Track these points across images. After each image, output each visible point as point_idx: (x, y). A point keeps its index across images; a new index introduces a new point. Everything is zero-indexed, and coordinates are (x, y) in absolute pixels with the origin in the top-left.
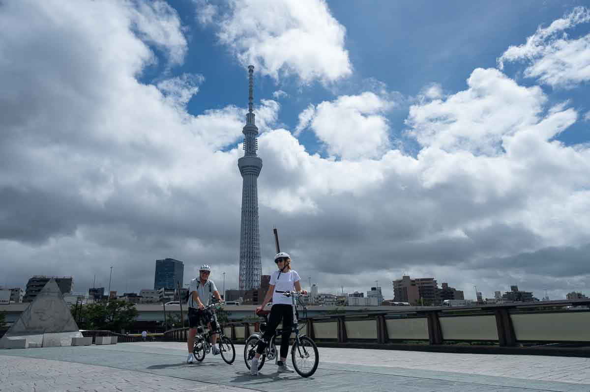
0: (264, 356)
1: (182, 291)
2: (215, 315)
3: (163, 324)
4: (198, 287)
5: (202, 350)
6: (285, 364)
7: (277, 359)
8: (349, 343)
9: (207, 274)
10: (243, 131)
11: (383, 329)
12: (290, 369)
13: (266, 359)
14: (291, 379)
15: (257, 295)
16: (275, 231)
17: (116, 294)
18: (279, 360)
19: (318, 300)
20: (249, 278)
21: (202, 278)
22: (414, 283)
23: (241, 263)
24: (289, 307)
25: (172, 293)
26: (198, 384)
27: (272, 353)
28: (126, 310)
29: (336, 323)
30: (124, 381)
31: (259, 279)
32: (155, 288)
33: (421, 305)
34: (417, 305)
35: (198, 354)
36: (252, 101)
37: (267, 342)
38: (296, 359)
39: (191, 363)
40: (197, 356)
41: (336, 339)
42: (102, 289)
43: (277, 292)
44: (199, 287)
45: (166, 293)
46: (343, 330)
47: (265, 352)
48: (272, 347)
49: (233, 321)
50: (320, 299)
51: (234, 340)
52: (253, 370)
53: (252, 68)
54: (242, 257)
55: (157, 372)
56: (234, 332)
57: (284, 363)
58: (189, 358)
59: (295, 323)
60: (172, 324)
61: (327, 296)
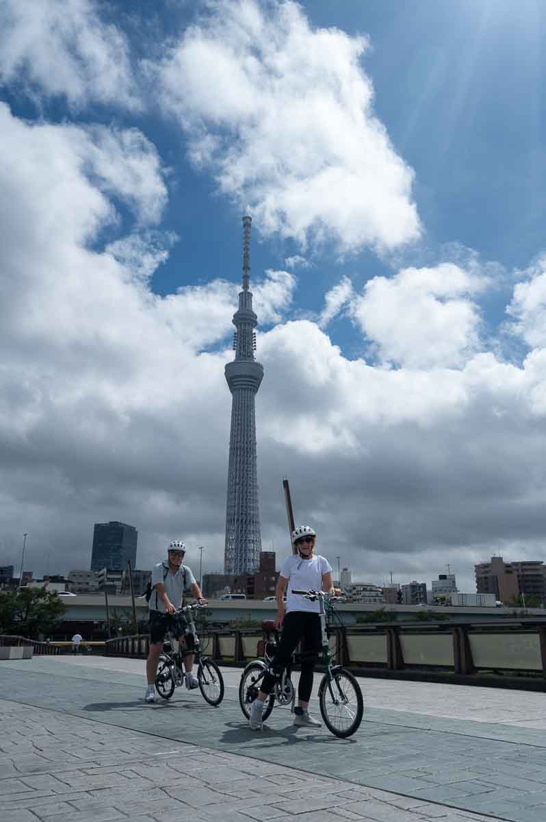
0: (272, 699)
1: (135, 574)
2: (193, 624)
3: (103, 627)
4: (165, 577)
5: (170, 681)
6: (307, 712)
7: (293, 704)
8: (407, 671)
9: (180, 556)
10: (233, 321)
11: (464, 651)
12: (316, 722)
13: (276, 703)
14: (318, 741)
15: (253, 583)
16: (286, 483)
17: (31, 576)
18: (296, 705)
19: (350, 594)
20: (241, 556)
21: (173, 562)
22: (509, 569)
23: (228, 531)
24: (314, 617)
25: (119, 576)
26: (168, 743)
27: (285, 693)
28: (47, 603)
29: (386, 636)
30: (47, 733)
31: (257, 557)
32: (92, 567)
33: (521, 606)
34: (516, 606)
35: (163, 686)
36: (249, 273)
37: (278, 675)
38: (326, 705)
39: (152, 701)
40: (161, 688)
41: (386, 664)
42: (10, 569)
43: (293, 592)
44: (167, 578)
45: (109, 576)
46: (396, 649)
47: (274, 692)
48: (285, 684)
49: (215, 624)
50: (354, 592)
51: (218, 660)
52: (253, 721)
53: (248, 220)
54: (230, 521)
55: (97, 716)
56: (217, 647)
57: (304, 709)
58: (148, 693)
59: (324, 644)
60: (118, 627)
61: (366, 588)
